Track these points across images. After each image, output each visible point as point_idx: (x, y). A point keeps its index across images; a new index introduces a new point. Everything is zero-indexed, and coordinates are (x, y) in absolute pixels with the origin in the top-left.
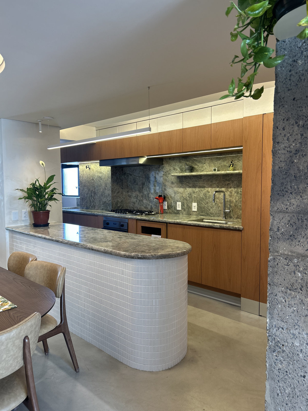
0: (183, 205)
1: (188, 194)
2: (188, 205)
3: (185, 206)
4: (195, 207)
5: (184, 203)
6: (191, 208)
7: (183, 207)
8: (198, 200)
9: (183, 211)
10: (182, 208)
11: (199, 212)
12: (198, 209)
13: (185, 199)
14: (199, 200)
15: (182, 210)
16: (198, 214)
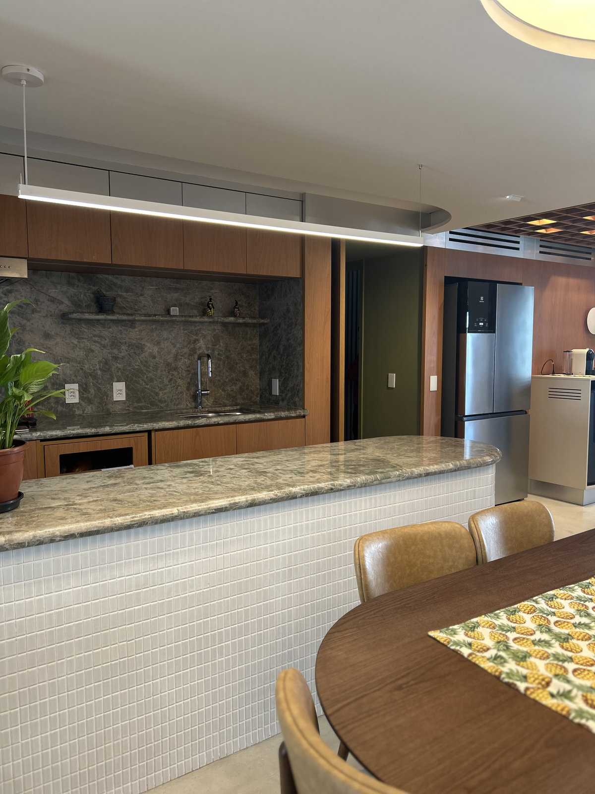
0: (83, 390)
1: (100, 362)
2: (99, 389)
3: (92, 391)
4: (121, 390)
5: (86, 384)
6: (107, 396)
7: (83, 394)
8: (128, 375)
9: (84, 404)
10: (81, 398)
11: (131, 403)
12: (127, 395)
13: (91, 375)
14: (130, 375)
15: (82, 402)
16: (128, 407)
